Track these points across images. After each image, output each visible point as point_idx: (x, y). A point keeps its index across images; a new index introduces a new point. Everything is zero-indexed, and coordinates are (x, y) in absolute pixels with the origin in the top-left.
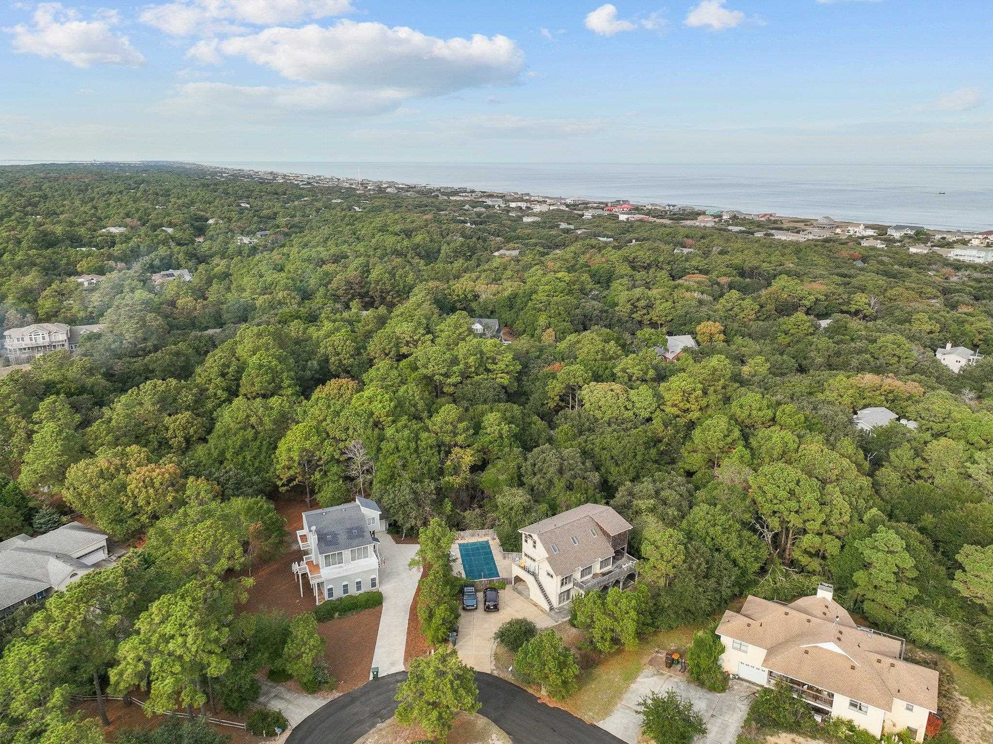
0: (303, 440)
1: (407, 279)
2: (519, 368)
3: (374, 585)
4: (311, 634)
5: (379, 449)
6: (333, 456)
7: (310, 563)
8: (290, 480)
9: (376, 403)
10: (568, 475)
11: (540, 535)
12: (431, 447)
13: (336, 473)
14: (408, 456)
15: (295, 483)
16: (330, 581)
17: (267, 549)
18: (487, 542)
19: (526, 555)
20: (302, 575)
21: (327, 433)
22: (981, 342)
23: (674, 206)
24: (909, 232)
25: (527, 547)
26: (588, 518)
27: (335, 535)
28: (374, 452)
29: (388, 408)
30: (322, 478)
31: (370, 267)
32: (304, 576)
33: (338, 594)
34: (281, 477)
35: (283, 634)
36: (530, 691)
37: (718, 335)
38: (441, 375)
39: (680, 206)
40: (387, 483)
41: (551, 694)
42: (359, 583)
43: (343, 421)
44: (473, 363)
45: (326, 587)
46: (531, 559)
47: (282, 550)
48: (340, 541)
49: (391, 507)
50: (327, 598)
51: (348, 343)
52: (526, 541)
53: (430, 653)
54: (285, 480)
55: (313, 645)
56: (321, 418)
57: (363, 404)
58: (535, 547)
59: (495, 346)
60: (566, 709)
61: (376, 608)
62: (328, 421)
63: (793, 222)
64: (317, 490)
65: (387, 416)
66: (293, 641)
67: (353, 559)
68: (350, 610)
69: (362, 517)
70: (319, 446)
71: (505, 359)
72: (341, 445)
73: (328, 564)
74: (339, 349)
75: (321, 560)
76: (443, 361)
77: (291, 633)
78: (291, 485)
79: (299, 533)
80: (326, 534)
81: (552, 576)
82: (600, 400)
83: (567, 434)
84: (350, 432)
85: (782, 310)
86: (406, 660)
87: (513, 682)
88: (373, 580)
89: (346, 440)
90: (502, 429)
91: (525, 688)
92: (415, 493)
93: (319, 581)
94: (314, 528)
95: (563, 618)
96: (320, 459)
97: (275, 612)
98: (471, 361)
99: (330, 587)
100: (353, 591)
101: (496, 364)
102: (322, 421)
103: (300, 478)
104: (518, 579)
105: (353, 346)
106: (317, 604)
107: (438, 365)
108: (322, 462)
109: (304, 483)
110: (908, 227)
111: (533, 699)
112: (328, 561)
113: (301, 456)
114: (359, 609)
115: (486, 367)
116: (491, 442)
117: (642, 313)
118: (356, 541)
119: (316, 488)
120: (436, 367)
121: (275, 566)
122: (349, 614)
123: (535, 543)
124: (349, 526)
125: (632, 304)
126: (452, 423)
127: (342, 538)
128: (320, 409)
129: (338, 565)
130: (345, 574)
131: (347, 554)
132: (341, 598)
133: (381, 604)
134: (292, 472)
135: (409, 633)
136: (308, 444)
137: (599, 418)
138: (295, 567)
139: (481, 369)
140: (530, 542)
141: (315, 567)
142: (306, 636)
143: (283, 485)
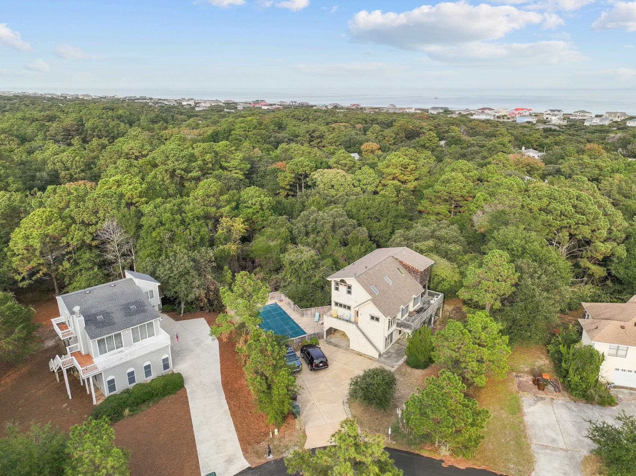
0: (43, 225)
1: (119, 129)
2: (249, 166)
3: (166, 366)
4: (106, 452)
5: (139, 227)
6: (83, 241)
7: (77, 354)
8: (32, 273)
9: (125, 186)
10: (340, 231)
11: (358, 278)
12: (198, 218)
13: (89, 259)
14: (174, 228)
15: (38, 276)
16: (108, 371)
17: (11, 348)
18: (276, 304)
19: (336, 304)
20: (68, 371)
21: (72, 218)
22: (537, 147)
23: (295, 102)
24: (441, 111)
25: (338, 295)
26: (391, 258)
27: (107, 314)
28: (134, 230)
29: (140, 189)
30: (72, 268)
31: (84, 122)
32: (72, 371)
33: (122, 385)
34: (20, 269)
35: (54, 459)
36: (425, 453)
37: (377, 151)
38: (182, 170)
39: (299, 102)
40: (157, 256)
41: (454, 452)
42: (148, 368)
43: (90, 204)
44: (210, 160)
45: (106, 379)
46: (345, 306)
47: (33, 347)
48: (115, 320)
49: (170, 277)
50: (107, 393)
51: (77, 158)
52: (337, 289)
53: (273, 433)
54: (25, 274)
55: (112, 467)
56: (62, 205)
57: (110, 188)
58: (349, 292)
59: (226, 146)
60: (483, 467)
61: (178, 392)
62: (72, 206)
63: (371, 109)
64: (67, 282)
65: (140, 197)
66: (74, 468)
67: (136, 340)
68: (144, 401)
69: (138, 291)
70: (65, 232)
71: (236, 157)
72: (91, 229)
73: (103, 351)
74: (69, 164)
75: (93, 346)
76: (182, 157)
77: (70, 456)
78: (34, 278)
79: (55, 321)
80: (95, 315)
81: (377, 319)
82: (331, 181)
83: (319, 203)
84: (101, 214)
85: (409, 137)
86: (245, 451)
87: (397, 448)
88: (165, 361)
89: (97, 222)
90: (263, 201)
91: (417, 452)
92: (194, 260)
93: (95, 372)
94: (77, 309)
95: (397, 362)
96: (68, 245)
97: (35, 428)
98: (208, 157)
99: (110, 378)
100: (141, 378)
101: (229, 162)
102: (64, 209)
103: (45, 270)
104: (331, 331)
105: (83, 162)
106: (95, 403)
107: (177, 161)
108: (71, 248)
109: (50, 276)
110: (439, 108)
111: (436, 464)
112: (102, 347)
113: (44, 243)
114: (156, 399)
115: (221, 164)
116: (254, 214)
117: (317, 141)
118: (137, 317)
119: (67, 281)
120: (176, 163)
121: (25, 370)
122: (144, 407)
123: (349, 287)
124: (123, 302)
125: (310, 135)
126: (214, 196)
127: (118, 316)
128: (61, 196)
129: (116, 351)
130: (129, 358)
131: (127, 334)
132: (128, 389)
133: (182, 386)
134: (33, 264)
135: (233, 415)
136: (50, 230)
137: (334, 195)
138: (56, 363)
139: (217, 167)
140: (343, 289)
141: (86, 358)
142: (99, 455)
143: (24, 279)
